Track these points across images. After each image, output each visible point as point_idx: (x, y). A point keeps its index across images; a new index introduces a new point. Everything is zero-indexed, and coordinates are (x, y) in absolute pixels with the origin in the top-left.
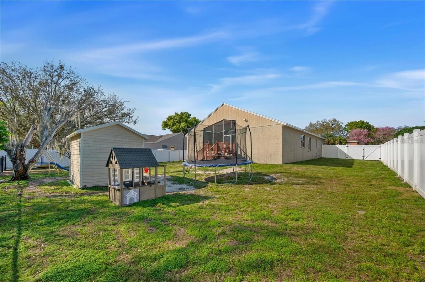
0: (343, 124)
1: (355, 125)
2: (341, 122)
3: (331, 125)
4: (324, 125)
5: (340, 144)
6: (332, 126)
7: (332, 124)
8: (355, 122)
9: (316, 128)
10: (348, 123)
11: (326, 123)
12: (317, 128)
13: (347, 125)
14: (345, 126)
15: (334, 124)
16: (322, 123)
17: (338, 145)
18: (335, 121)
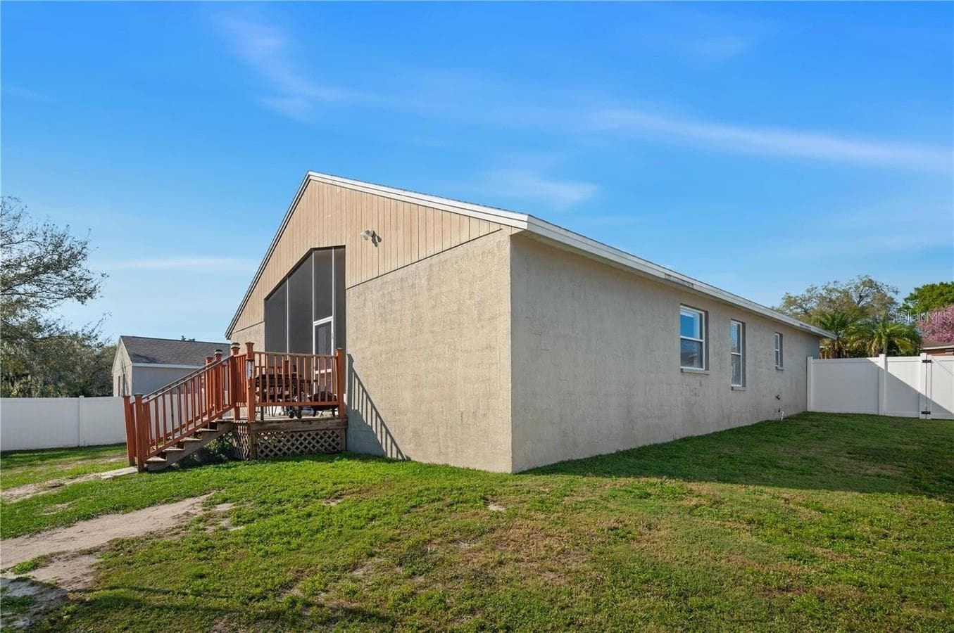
0: (897, 292)
1: (941, 294)
2: (892, 288)
3: (856, 300)
4: (831, 300)
5: (889, 354)
6: (859, 302)
7: (861, 297)
8: (942, 284)
9: (806, 311)
10: (917, 289)
11: (840, 292)
12: (811, 312)
13: (913, 298)
14: (905, 300)
15: (867, 296)
16: (824, 293)
17: (882, 356)
18: (870, 284)
